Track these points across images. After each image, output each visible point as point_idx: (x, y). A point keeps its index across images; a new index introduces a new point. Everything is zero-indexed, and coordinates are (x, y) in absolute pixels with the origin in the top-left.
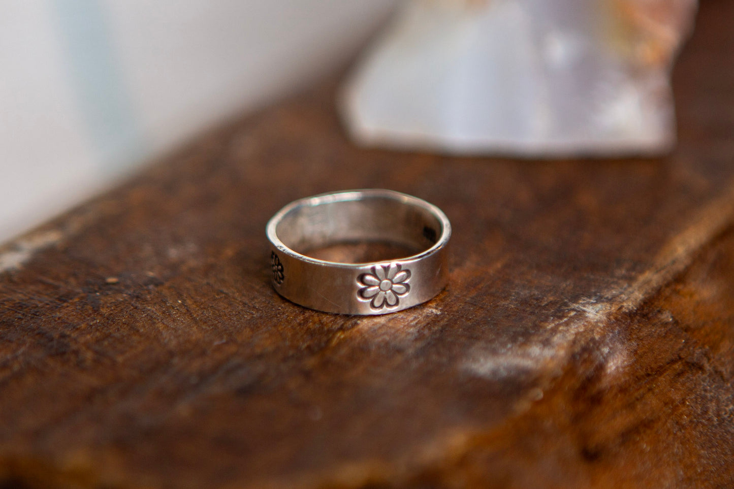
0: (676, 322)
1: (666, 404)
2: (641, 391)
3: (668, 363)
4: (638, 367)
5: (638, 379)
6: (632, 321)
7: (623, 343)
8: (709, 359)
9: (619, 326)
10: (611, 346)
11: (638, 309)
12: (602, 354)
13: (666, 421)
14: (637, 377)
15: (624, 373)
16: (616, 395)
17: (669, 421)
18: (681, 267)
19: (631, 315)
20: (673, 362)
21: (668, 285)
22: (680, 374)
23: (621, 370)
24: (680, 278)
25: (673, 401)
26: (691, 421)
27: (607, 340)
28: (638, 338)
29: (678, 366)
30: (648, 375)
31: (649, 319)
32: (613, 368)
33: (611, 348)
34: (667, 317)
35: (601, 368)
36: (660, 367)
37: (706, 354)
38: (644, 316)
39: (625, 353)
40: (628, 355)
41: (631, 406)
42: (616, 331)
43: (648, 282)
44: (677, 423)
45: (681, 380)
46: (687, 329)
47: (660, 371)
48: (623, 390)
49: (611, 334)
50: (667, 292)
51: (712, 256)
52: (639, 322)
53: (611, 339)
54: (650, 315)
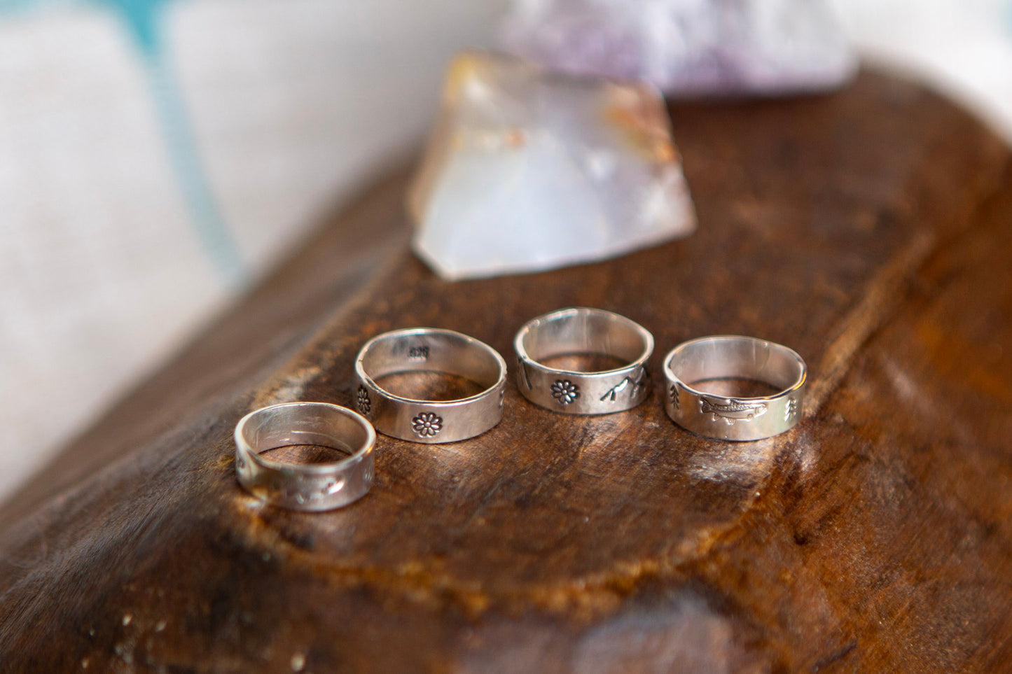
0: (846, 422)
1: (847, 492)
2: (828, 483)
3: (845, 458)
4: (824, 463)
5: (825, 473)
6: (814, 424)
7: (810, 444)
8: (873, 452)
9: (806, 429)
10: (802, 447)
11: (817, 415)
12: (797, 455)
13: (849, 507)
14: (824, 472)
15: (815, 470)
16: (811, 488)
17: (851, 506)
18: (841, 373)
19: (812, 420)
20: (848, 456)
21: (835, 391)
22: (854, 466)
23: (812, 467)
24: (843, 384)
25: (851, 489)
26: (866, 505)
27: (799, 443)
28: (821, 439)
29: (851, 459)
30: (831, 469)
31: (826, 422)
32: (806, 466)
33: (802, 450)
34: (839, 418)
35: (798, 467)
36: (839, 461)
37: (870, 447)
38: (823, 419)
39: (813, 452)
40: (816, 454)
41: (822, 497)
42: (804, 434)
43: (819, 390)
44: (856, 507)
45: (856, 470)
46: (854, 427)
47: (839, 465)
48: (816, 484)
49: (801, 438)
50: (836, 397)
51: (862, 361)
52: (820, 424)
53: (802, 442)
54: (827, 418)
